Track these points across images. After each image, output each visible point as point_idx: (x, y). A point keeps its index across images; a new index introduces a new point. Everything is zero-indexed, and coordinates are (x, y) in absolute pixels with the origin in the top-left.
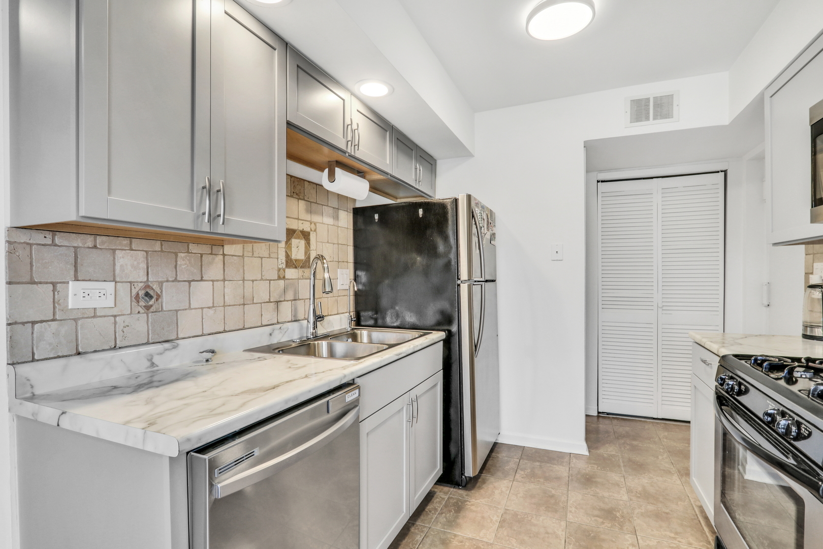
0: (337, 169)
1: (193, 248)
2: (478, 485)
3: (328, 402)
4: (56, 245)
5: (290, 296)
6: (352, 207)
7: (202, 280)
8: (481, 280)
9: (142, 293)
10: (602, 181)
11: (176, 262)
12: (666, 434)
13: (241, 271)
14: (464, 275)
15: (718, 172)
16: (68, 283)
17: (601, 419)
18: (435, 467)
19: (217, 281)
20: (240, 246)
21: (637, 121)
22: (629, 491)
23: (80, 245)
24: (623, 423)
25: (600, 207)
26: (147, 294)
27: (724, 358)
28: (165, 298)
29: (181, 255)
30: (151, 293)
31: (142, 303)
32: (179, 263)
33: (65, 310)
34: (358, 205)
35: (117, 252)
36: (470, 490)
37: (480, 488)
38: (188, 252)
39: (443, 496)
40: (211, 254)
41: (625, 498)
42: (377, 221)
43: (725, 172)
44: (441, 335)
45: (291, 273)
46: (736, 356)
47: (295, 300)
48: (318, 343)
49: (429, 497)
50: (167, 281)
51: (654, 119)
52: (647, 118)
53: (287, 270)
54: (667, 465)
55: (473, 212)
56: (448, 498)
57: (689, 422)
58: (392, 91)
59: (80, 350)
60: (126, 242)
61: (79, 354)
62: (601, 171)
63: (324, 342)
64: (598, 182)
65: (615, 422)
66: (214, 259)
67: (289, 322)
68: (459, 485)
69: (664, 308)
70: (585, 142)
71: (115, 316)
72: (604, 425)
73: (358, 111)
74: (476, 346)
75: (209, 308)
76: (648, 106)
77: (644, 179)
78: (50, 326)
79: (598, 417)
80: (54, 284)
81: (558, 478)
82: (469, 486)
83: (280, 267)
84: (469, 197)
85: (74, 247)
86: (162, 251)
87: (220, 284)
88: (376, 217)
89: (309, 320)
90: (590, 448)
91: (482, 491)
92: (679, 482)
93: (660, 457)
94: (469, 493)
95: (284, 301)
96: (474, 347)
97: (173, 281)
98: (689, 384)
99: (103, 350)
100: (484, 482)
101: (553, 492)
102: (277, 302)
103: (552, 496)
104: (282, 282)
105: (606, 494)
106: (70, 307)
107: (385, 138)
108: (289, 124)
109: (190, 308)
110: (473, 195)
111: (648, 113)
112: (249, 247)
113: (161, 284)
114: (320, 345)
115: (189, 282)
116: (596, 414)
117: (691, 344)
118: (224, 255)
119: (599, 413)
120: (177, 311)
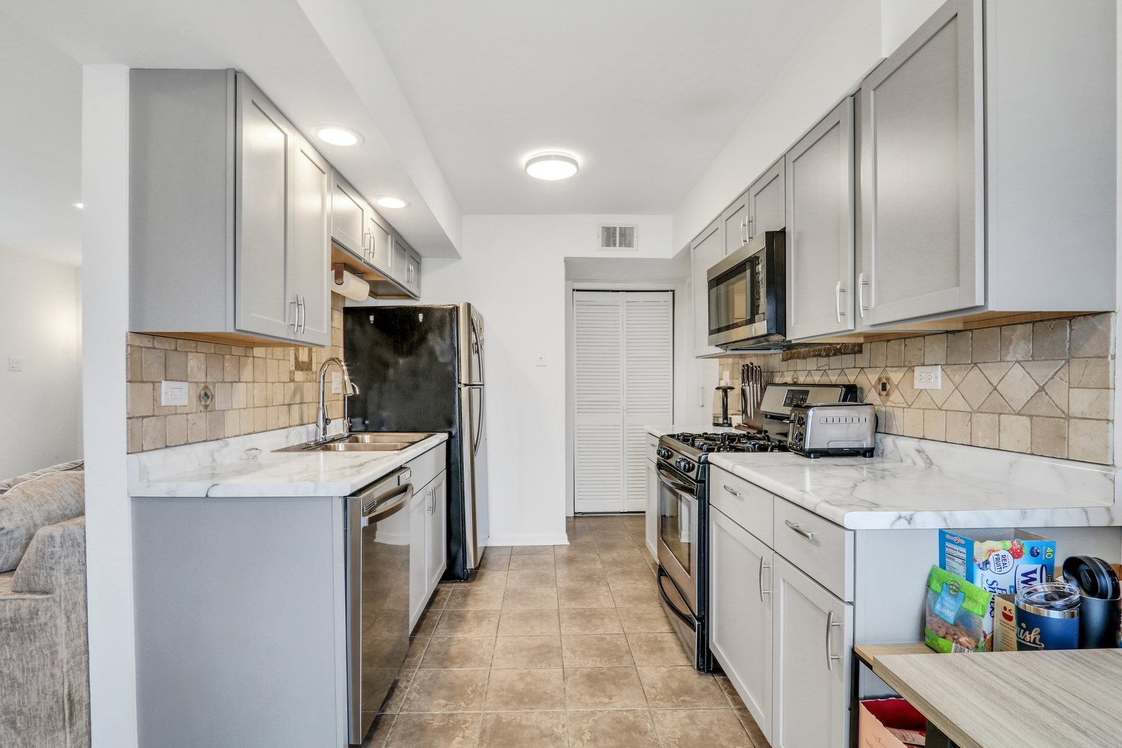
0: (345, 273)
1: (235, 351)
2: (477, 577)
3: (399, 477)
4: (155, 348)
5: (298, 400)
6: (342, 307)
7: (239, 382)
8: (480, 383)
9: (203, 393)
10: (577, 290)
11: (224, 363)
12: (630, 523)
13: (265, 373)
14: (464, 379)
15: (668, 291)
16: (161, 382)
17: (577, 519)
18: (440, 562)
19: (249, 382)
20: (264, 349)
21: (607, 246)
22: (603, 562)
23: (168, 348)
24: (596, 520)
25: (575, 314)
26: (206, 395)
27: (661, 439)
28: (217, 398)
29: (227, 357)
30: (209, 394)
31: (203, 403)
32: (225, 365)
33: (160, 407)
34: (348, 304)
35: (189, 354)
36: (471, 582)
37: (479, 579)
38: (231, 355)
39: (448, 589)
40: (245, 356)
41: (600, 567)
42: (372, 323)
43: (673, 291)
44: (445, 436)
45: (299, 376)
46: (668, 435)
47: (301, 403)
48: (334, 445)
49: (436, 593)
50: (218, 382)
51: (620, 246)
52: (615, 245)
53: (296, 372)
54: (631, 543)
55: (472, 320)
56: (453, 590)
57: (644, 512)
58: (409, 205)
59: (168, 444)
60: (193, 344)
61: (167, 447)
62: (576, 281)
63: (340, 444)
64: (574, 290)
65: (589, 519)
66: (247, 361)
67: (297, 426)
68: (460, 579)
69: (629, 411)
70: (565, 258)
71: (187, 414)
72: (579, 523)
73: (372, 219)
74: (475, 446)
75: (244, 409)
76: (615, 234)
77: (613, 291)
78: (151, 420)
79: (575, 517)
80: (154, 383)
81: (546, 563)
82: (469, 579)
83: (291, 369)
84: (469, 305)
85: (165, 350)
86: (215, 353)
87: (251, 384)
88: (372, 318)
89: (319, 424)
90: (570, 539)
91: (483, 581)
92: (639, 552)
93: (626, 539)
94: (471, 584)
95: (294, 404)
96: (474, 448)
97: (221, 382)
98: (644, 468)
99: (181, 445)
100: (482, 575)
101: (544, 572)
102: (289, 405)
103: (544, 575)
104: (292, 384)
105: (586, 567)
106: (163, 405)
107: (386, 241)
108: (333, 240)
109: (232, 409)
110: (472, 304)
111: (615, 241)
112: (270, 349)
113: (214, 383)
114: (337, 446)
115: (232, 383)
116: (572, 515)
117: (645, 435)
118: (253, 357)
119: (575, 513)
120: (224, 411)
